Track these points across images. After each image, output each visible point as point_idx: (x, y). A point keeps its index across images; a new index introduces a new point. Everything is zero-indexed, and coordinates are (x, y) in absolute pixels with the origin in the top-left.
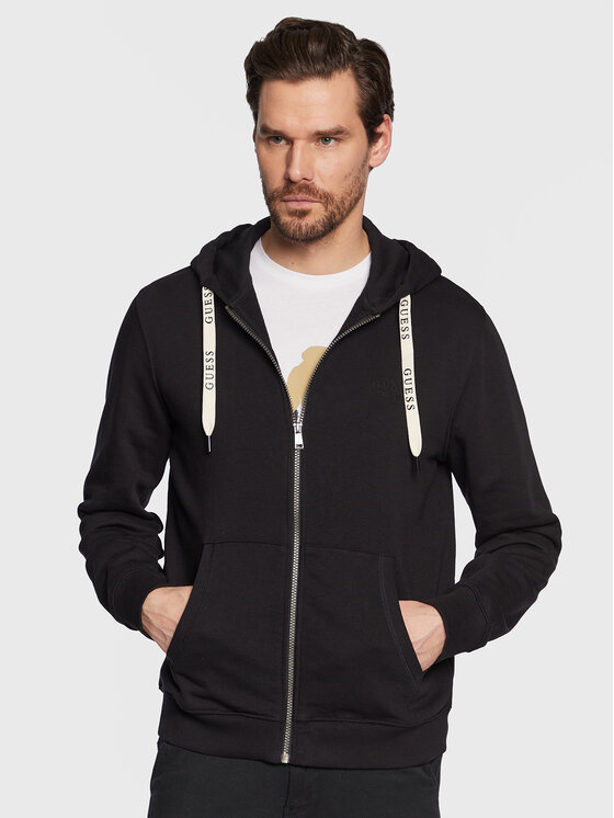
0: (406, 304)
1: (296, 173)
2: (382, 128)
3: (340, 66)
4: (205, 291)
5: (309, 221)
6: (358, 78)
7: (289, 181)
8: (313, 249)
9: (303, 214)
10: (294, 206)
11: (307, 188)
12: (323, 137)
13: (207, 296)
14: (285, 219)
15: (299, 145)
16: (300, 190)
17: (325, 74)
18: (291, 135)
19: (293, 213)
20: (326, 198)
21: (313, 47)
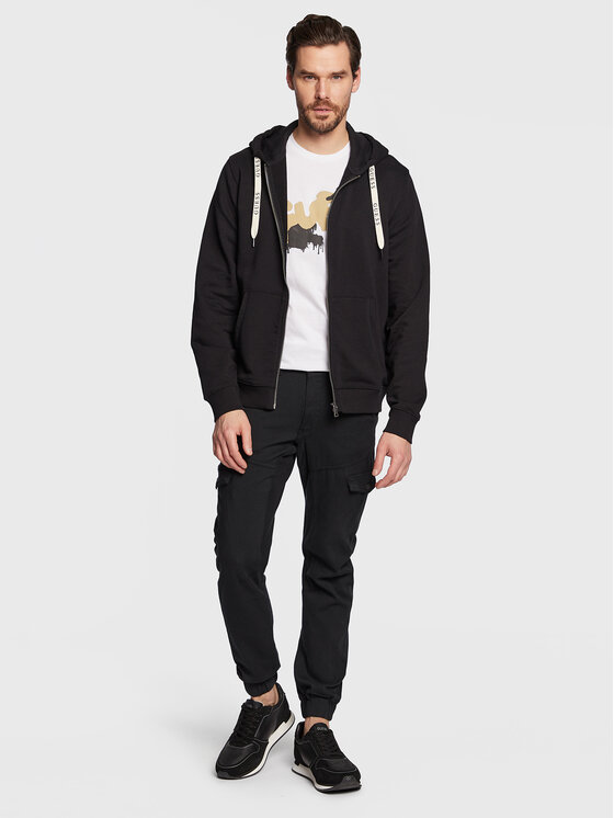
0: (372, 170)
1: (323, 95)
2: (357, 73)
3: (341, 39)
4: (256, 160)
5: (328, 121)
6: (348, 45)
7: (318, 98)
8: (322, 138)
9: (326, 117)
10: (320, 113)
11: (327, 103)
12: (336, 76)
13: (257, 162)
14: (314, 120)
15: (323, 80)
16: (324, 103)
17: (335, 43)
18: (319, 75)
19: (318, 118)
20: (335, 108)
21: (327, 29)
